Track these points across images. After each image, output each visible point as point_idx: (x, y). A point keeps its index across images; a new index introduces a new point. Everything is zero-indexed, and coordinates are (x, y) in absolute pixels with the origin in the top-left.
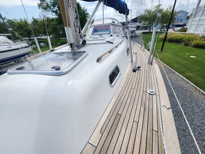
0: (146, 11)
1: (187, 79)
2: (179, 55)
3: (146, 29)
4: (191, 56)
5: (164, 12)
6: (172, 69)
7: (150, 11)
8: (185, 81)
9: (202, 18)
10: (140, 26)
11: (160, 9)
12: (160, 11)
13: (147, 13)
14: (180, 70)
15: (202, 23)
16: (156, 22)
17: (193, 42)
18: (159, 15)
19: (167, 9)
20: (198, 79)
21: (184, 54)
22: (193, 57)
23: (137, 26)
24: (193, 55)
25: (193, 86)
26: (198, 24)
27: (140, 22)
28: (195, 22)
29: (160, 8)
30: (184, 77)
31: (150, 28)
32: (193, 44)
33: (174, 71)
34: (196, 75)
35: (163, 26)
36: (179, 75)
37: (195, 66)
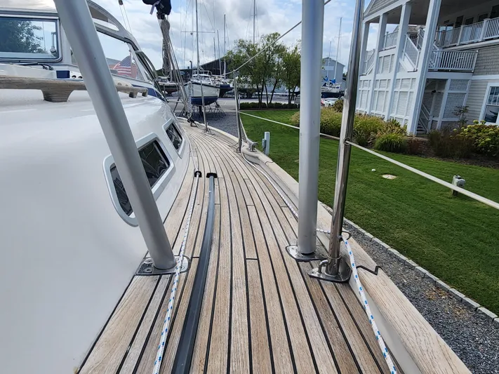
0: (241, 44)
1: (401, 252)
2: (356, 172)
3: (249, 97)
4: (385, 176)
5: (289, 55)
6: (351, 220)
7: (253, 47)
8: (399, 261)
9: (379, 77)
10: (231, 86)
11: (277, 44)
12: (280, 50)
13: (244, 50)
14: (373, 221)
15: (381, 89)
16: (273, 80)
17: (377, 135)
18: (277, 59)
19: (296, 48)
20: (430, 249)
21: (367, 170)
22: (390, 177)
23: (221, 86)
24: (388, 172)
25: (425, 276)
26: (374, 92)
27: (228, 77)
28: (366, 86)
29: (279, 42)
30: (392, 246)
31: (259, 95)
32: (378, 142)
33: (357, 226)
34: (420, 237)
35: (294, 92)
36: (377, 240)
37: (404, 205)
